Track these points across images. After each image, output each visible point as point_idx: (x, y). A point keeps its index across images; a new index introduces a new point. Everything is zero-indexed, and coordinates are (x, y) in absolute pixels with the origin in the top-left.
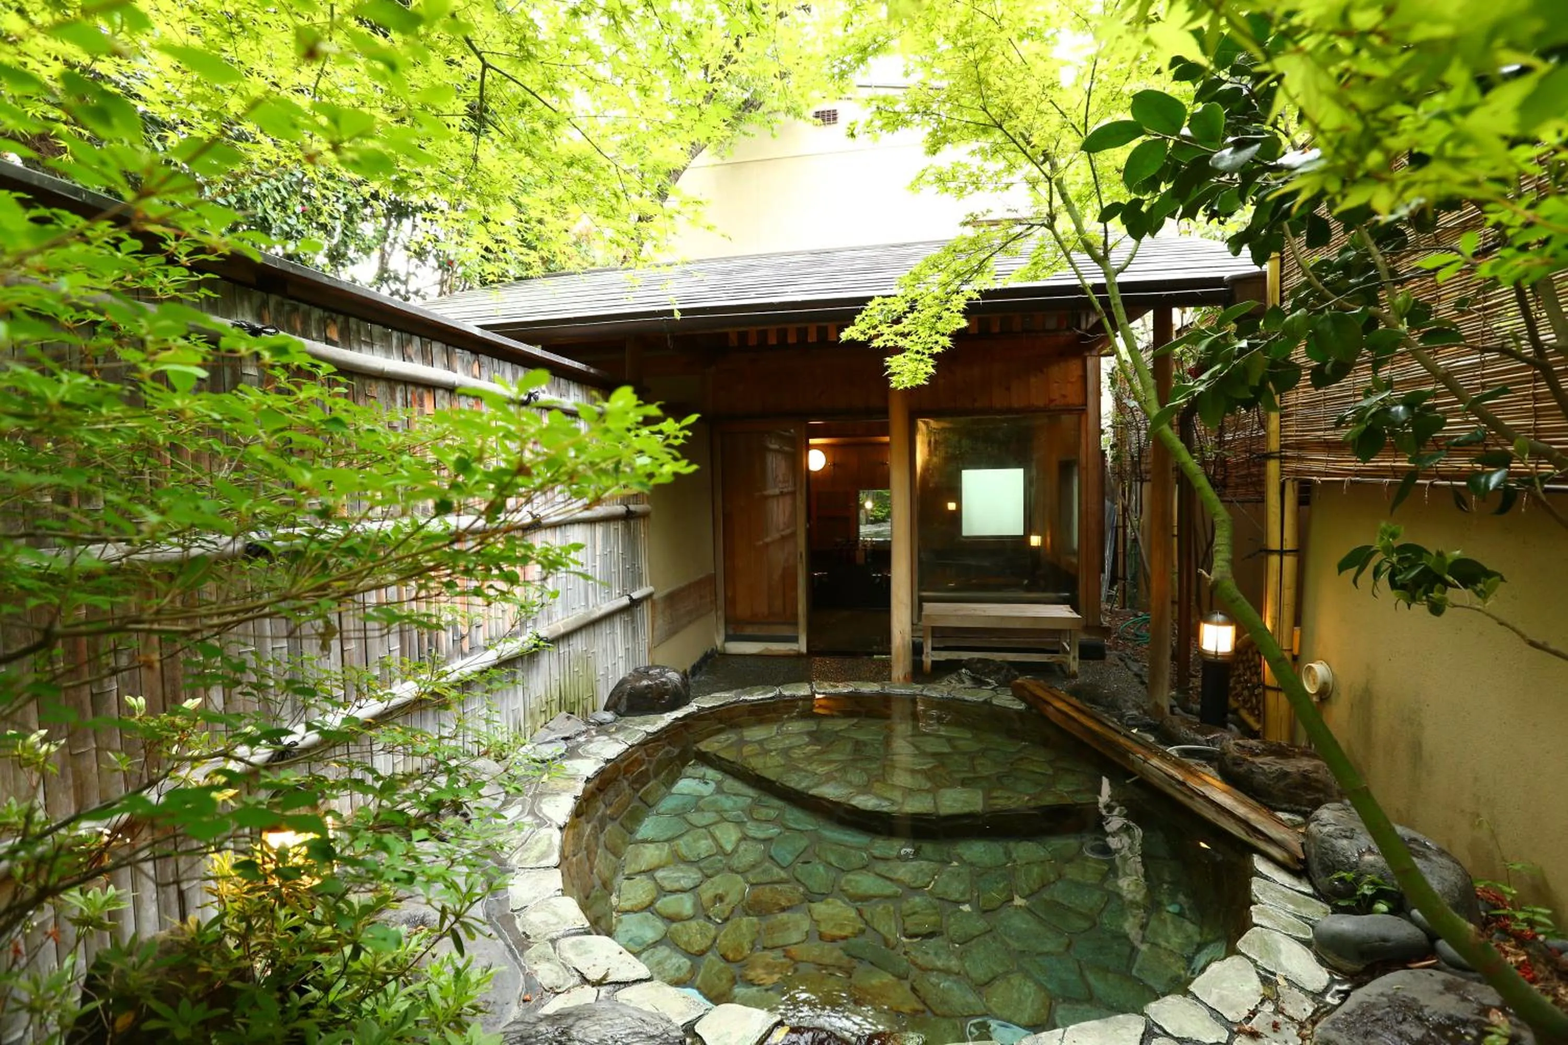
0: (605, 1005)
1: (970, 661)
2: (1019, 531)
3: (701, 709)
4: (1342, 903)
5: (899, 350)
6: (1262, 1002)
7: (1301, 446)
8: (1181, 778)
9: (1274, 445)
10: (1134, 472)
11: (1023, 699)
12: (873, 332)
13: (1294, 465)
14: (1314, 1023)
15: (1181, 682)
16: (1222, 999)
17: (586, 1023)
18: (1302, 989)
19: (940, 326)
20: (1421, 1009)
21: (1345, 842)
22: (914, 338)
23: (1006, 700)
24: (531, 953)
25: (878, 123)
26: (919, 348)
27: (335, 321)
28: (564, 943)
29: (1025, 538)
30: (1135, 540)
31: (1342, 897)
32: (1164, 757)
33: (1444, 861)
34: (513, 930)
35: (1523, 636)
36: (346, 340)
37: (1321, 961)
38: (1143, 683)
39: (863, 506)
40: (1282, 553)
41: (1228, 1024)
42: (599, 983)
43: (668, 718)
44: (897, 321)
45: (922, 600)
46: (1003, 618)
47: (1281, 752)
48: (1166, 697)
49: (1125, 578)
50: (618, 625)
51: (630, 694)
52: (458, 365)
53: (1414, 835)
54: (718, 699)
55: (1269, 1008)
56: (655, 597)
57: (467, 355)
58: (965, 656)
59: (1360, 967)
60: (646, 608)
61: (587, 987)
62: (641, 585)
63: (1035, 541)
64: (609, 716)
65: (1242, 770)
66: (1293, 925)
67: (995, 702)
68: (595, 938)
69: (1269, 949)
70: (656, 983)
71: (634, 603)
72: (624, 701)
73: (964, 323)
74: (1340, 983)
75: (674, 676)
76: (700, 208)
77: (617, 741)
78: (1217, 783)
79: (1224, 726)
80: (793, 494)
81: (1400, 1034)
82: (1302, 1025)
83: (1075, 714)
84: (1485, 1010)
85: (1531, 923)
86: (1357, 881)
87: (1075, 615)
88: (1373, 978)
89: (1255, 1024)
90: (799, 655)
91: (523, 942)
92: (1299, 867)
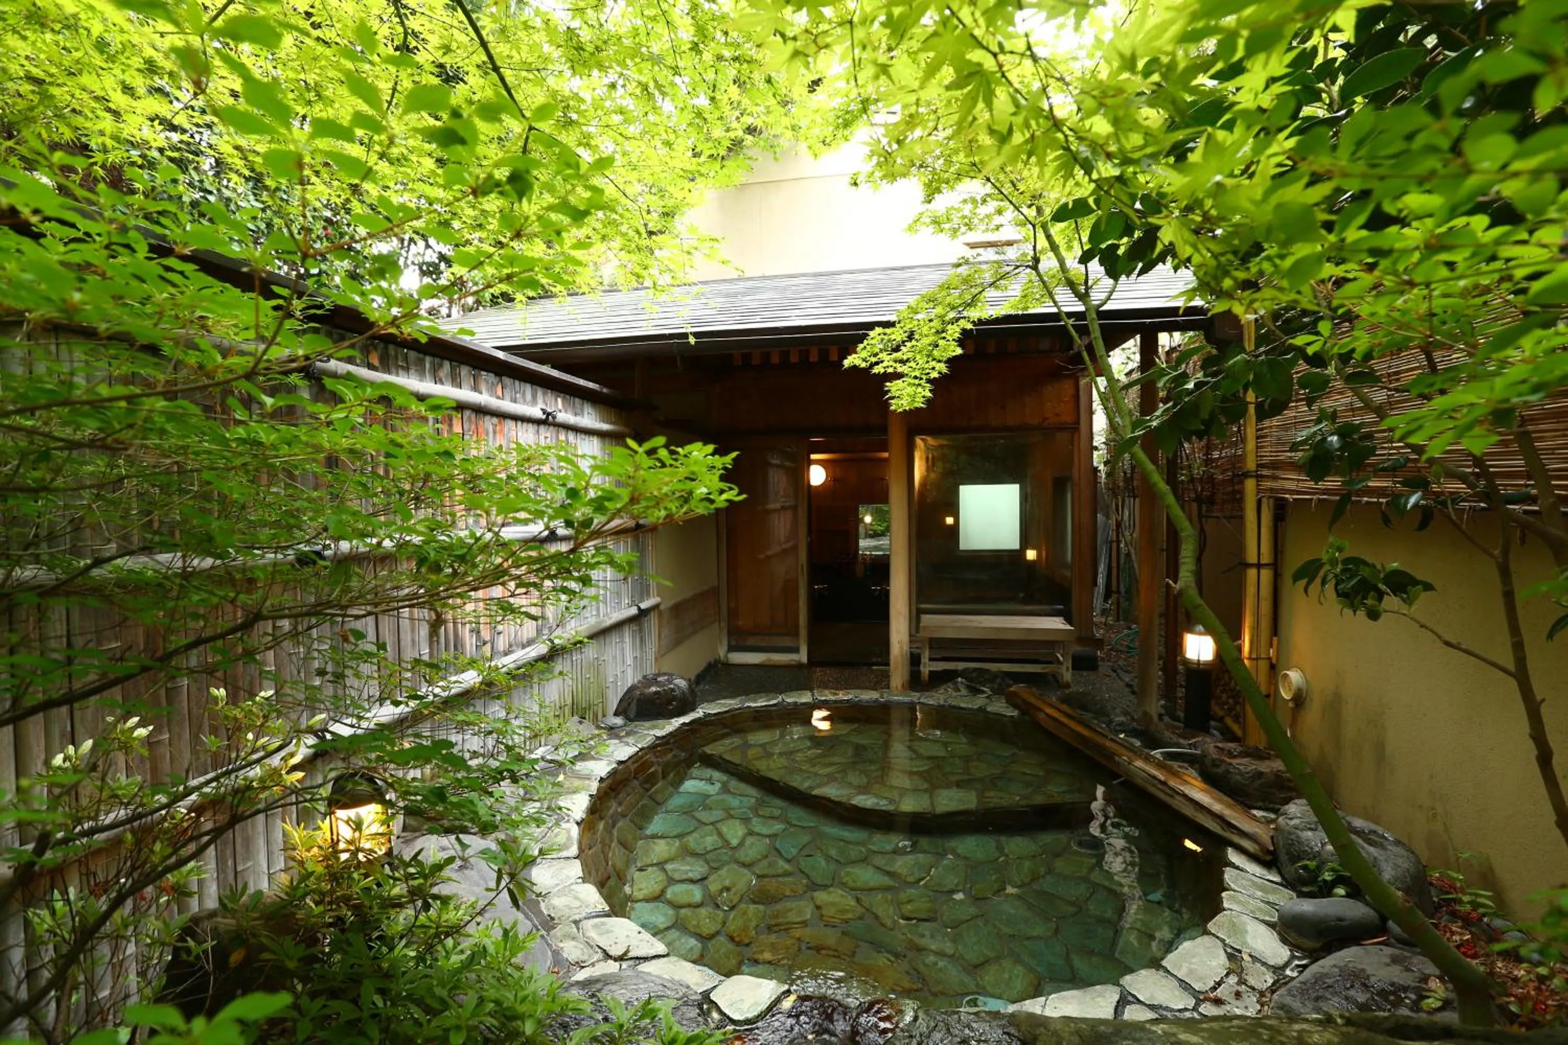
0: (629, 973)
1: (966, 670)
2: (1016, 545)
3: (707, 715)
4: (1305, 889)
5: (898, 376)
6: (1227, 975)
7: (1275, 465)
8: (1162, 778)
9: (1251, 465)
10: (1126, 488)
11: (1015, 706)
12: (874, 360)
13: (1269, 484)
14: (1273, 992)
15: (1168, 691)
16: (1191, 972)
17: (613, 987)
18: (1264, 964)
19: (936, 353)
20: (1368, 977)
21: (1310, 833)
22: (913, 364)
23: (999, 707)
24: (558, 932)
25: (878, 174)
26: (917, 373)
27: (376, 348)
28: (588, 924)
29: (1021, 552)
30: (1128, 555)
31: (1305, 883)
32: (1148, 759)
33: (1399, 850)
34: (539, 913)
35: (1439, 637)
36: (386, 366)
37: (1284, 941)
38: (1133, 693)
39: (862, 520)
40: (1259, 566)
41: (1194, 993)
42: (621, 959)
43: (676, 723)
44: (897, 349)
45: (920, 612)
46: (998, 629)
47: (1257, 755)
48: (1155, 706)
49: (1118, 592)
50: (627, 634)
51: (639, 700)
52: (483, 387)
53: (1373, 827)
54: (724, 705)
55: (1233, 979)
56: (662, 607)
57: (491, 377)
58: (961, 666)
59: (1317, 945)
60: (653, 619)
61: (611, 962)
62: (648, 595)
63: (1031, 555)
64: (619, 721)
65: (1220, 770)
66: (1260, 909)
67: (989, 709)
68: (614, 920)
69: (1236, 929)
70: (673, 959)
71: (643, 613)
72: (634, 706)
73: (959, 351)
74: (1299, 958)
75: (682, 683)
76: (715, 244)
77: (628, 744)
78: (1198, 783)
79: (1206, 730)
80: (795, 508)
81: (1347, 998)
82: (1262, 994)
83: (1065, 720)
84: (1425, 979)
85: (1475, 905)
86: (1319, 868)
87: (1068, 627)
88: (1330, 953)
89: (1219, 993)
90: (800, 666)
91: (549, 923)
92: (1268, 858)
